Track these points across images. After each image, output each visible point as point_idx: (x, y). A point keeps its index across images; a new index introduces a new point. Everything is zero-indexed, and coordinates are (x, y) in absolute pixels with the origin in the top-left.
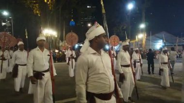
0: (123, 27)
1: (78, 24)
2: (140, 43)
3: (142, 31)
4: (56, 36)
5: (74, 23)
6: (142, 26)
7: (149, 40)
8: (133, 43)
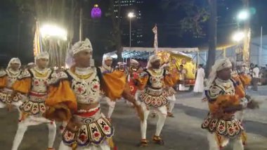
0: (202, 18)
1: (107, 15)
2: (237, 51)
3: (242, 26)
4: (65, 39)
5: (99, 12)
6: (243, 15)
7: (259, 45)
8: (222, 51)
